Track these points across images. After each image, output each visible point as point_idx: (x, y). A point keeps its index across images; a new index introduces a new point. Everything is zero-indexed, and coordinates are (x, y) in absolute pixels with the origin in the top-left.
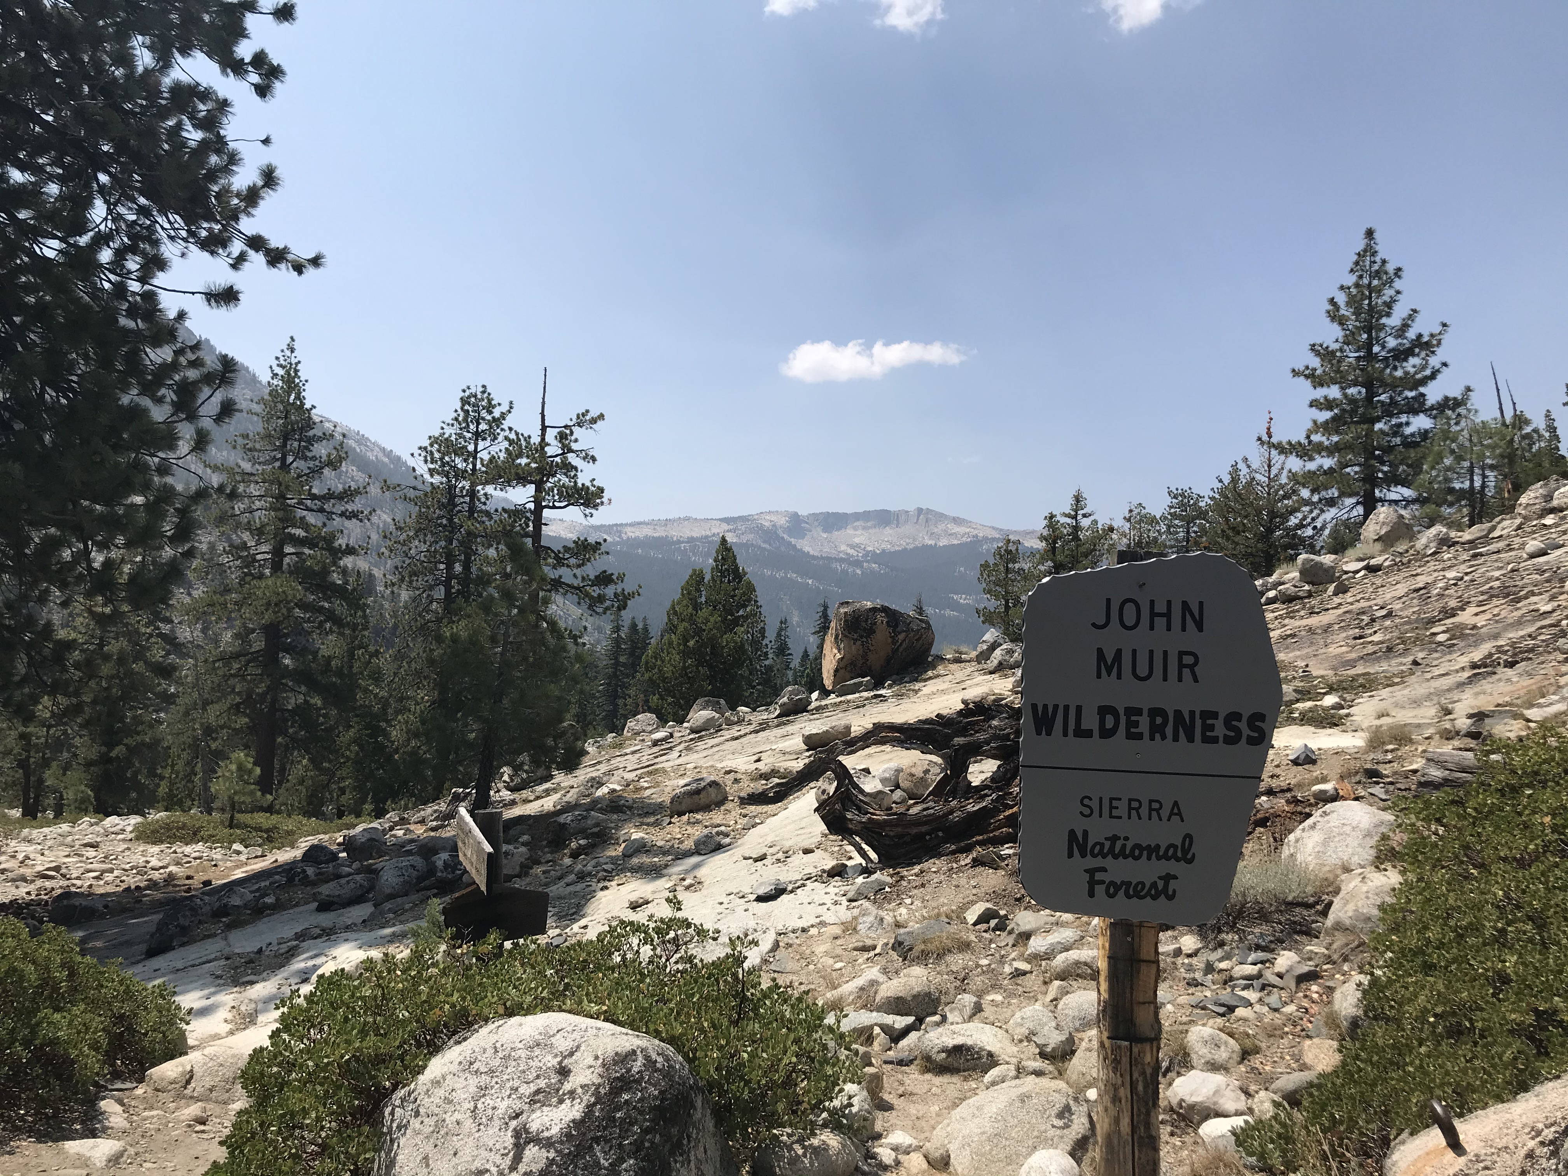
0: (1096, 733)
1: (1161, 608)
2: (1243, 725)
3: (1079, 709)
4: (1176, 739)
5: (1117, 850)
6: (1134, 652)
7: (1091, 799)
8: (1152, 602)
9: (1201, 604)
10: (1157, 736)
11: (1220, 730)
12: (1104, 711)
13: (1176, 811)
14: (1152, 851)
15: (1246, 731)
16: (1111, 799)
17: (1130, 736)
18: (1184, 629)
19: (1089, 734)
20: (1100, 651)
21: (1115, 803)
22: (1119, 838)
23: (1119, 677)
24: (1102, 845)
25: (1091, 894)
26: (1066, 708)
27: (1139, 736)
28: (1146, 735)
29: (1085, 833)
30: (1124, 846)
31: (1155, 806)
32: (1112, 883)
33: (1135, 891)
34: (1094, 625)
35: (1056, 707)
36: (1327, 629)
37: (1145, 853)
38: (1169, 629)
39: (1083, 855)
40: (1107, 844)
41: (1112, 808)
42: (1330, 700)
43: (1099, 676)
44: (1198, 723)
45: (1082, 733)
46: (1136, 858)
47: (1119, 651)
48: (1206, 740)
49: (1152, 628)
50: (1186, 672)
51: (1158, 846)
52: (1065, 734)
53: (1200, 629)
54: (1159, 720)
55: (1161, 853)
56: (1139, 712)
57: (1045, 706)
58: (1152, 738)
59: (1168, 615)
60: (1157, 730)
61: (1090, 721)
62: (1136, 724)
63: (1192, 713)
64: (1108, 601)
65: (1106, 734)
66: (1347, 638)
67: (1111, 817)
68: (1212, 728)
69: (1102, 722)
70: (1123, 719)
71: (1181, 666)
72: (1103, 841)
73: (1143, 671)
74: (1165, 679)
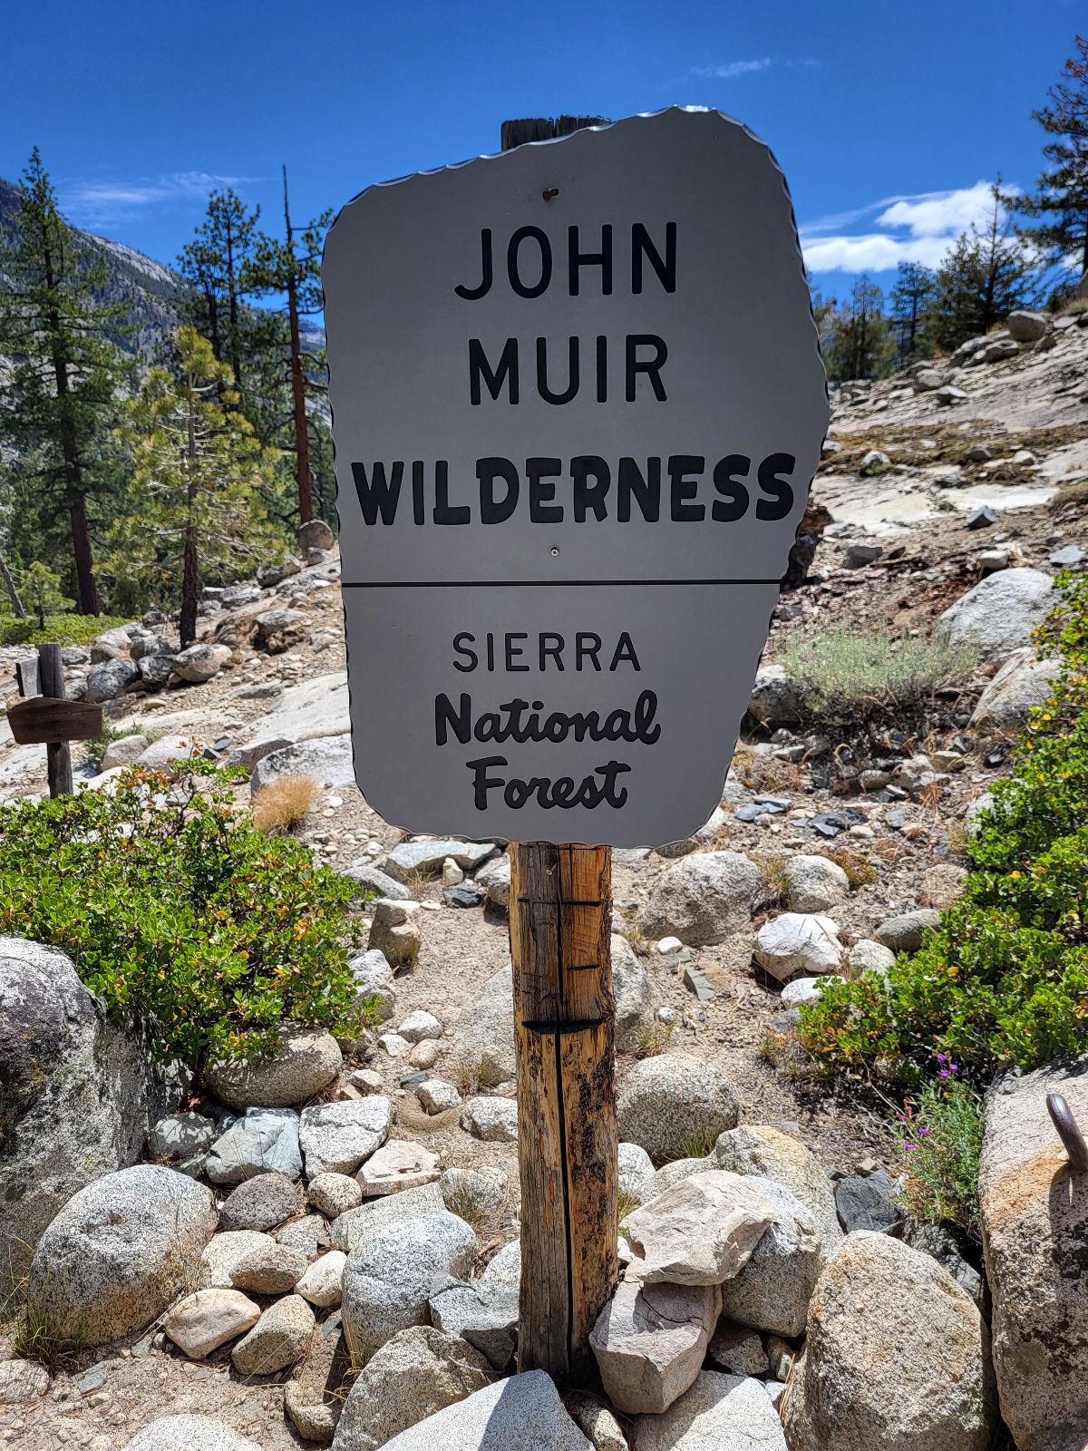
0: (476, 514)
1: (591, 244)
2: (750, 482)
3: (442, 467)
4: (624, 516)
5: (522, 727)
6: (541, 343)
7: (472, 639)
8: (573, 232)
9: (671, 228)
10: (590, 512)
11: (707, 493)
12: (489, 469)
13: (626, 650)
14: (585, 725)
15: (756, 493)
16: (509, 637)
17: (539, 516)
18: (637, 288)
19: (461, 516)
20: (475, 347)
21: (515, 644)
22: (525, 706)
23: (514, 399)
24: (495, 719)
25: (481, 804)
26: (418, 467)
27: (555, 516)
28: (569, 512)
29: (465, 700)
30: (534, 719)
31: (588, 644)
32: (516, 784)
33: (557, 795)
34: (461, 291)
35: (398, 467)
36: (1031, 384)
37: (572, 729)
38: (607, 290)
39: (464, 738)
40: (505, 717)
41: (510, 652)
42: (1023, 456)
43: (476, 400)
44: (666, 481)
45: (451, 516)
46: (557, 739)
47: (512, 346)
48: (680, 514)
49: (574, 290)
50: (642, 378)
51: (594, 716)
52: (419, 520)
53: (670, 285)
54: (592, 481)
55: (600, 727)
56: (553, 467)
57: (379, 467)
58: (580, 518)
59: (604, 259)
60: (588, 501)
61: (464, 492)
62: (549, 492)
63: (654, 463)
64: (486, 235)
65: (495, 514)
66: (1048, 393)
67: (510, 668)
68: (691, 490)
69: (486, 492)
70: (524, 483)
71: (633, 367)
72: (496, 711)
73: (558, 385)
74: (602, 397)
